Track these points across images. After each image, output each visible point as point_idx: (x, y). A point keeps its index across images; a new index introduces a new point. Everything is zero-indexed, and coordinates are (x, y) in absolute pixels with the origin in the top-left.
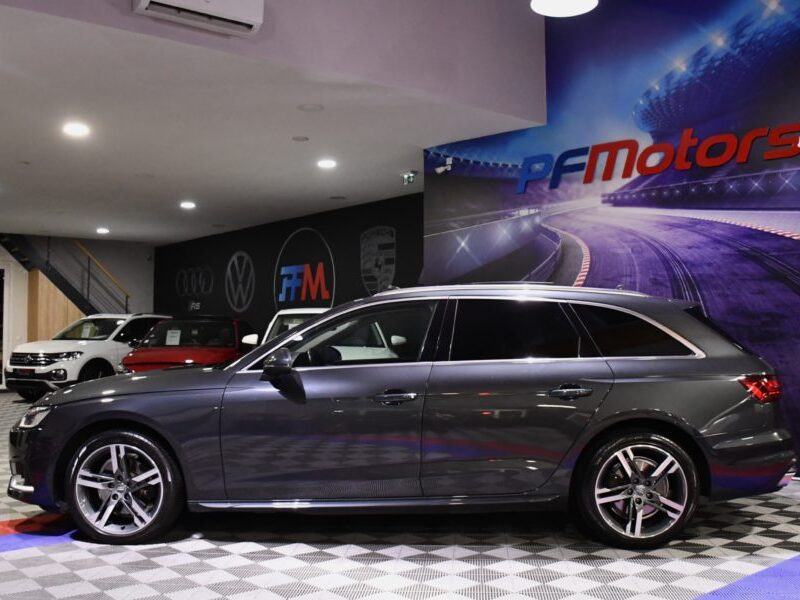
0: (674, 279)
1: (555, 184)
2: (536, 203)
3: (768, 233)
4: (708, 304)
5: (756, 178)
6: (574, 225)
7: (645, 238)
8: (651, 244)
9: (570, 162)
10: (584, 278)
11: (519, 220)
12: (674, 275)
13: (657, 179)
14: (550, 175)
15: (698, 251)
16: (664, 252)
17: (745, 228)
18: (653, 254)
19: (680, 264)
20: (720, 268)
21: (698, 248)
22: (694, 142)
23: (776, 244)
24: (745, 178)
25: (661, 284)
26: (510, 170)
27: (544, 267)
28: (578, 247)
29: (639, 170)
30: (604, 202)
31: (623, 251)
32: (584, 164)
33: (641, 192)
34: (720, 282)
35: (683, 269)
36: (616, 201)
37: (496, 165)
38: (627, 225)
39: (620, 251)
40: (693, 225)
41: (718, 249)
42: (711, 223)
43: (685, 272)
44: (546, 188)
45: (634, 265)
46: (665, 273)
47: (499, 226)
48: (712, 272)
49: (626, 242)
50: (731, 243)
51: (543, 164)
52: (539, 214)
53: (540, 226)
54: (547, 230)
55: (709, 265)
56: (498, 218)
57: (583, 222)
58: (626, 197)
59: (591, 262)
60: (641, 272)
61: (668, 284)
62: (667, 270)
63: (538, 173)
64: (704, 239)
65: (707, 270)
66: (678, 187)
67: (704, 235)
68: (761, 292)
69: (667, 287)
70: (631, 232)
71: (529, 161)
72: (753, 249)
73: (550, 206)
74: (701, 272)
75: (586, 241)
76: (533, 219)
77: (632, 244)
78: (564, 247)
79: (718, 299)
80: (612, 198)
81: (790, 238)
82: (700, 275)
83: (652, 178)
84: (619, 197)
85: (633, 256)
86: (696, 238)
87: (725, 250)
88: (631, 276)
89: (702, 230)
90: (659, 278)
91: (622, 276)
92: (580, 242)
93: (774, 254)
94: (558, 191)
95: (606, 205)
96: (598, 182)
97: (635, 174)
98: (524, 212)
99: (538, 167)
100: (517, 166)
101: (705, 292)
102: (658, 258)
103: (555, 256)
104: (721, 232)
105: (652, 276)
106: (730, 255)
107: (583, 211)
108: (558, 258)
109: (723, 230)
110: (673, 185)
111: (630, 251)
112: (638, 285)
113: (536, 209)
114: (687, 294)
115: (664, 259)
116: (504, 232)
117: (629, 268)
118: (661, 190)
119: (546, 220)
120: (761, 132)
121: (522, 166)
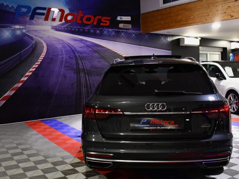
0: (76, 57)
1: (32, 18)
2: (23, 24)
3: (101, 46)
4: (86, 65)
5: (98, 30)
6: (40, 35)
7: (66, 43)
8: (69, 45)
9: (38, 11)
10: (44, 55)
11: (15, 30)
12: (76, 56)
13: (71, 24)
14: (30, 14)
15: (83, 49)
16: (72, 47)
17: (95, 43)
18: (69, 48)
19: (78, 53)
20: (89, 54)
21: (83, 48)
22: (82, 15)
23: (103, 49)
24: (96, 29)
26: (10, 8)
27: (27, 49)
28: (42, 43)
29: (65, 20)
30: (52, 28)
31: (59, 46)
32: (45, 13)
33: (65, 27)
34: (89, 58)
36: (57, 29)
37: (3, 4)
38: (61, 38)
39: (58, 46)
40: (81, 40)
41: (88, 49)
42: (86, 41)
43: (79, 55)
44: (28, 19)
45: (63, 52)
46: (73, 55)
47: (5, 31)
48: (87, 55)
49: (60, 43)
50: (91, 47)
51: (26, 9)
52: (25, 29)
53: (25, 34)
54: (28, 35)
55: (86, 53)
56: (4, 27)
57: (44, 34)
58: (60, 28)
59: (47, 49)
60: (65, 54)
61: (74, 58)
62: (74, 54)
63: (24, 12)
64: (85, 45)
65: (85, 55)
66: (77, 28)
67: (85, 44)
68: (99, 62)
70: (62, 40)
71: (20, 7)
72: (97, 50)
73: (30, 26)
74: (84, 55)
75: (45, 41)
76: (22, 31)
77: (62, 44)
78: (36, 42)
79: (88, 64)
80: (55, 28)
81: (106, 48)
82: (83, 56)
83: (69, 24)
84: (57, 28)
86: (82, 45)
87: (90, 49)
88: (62, 55)
89: (84, 43)
90: (71, 56)
91: (59, 55)
92: (43, 41)
93: (102, 51)
94: (33, 21)
95: (52, 30)
96: (50, 21)
97: (63, 21)
98: (17, 27)
99: (24, 10)
100: (14, 7)
101: (85, 62)
102: (71, 50)
104: (89, 44)
105: (69, 56)
106: (92, 51)
107: (44, 31)
108: (33, 46)
109: (90, 43)
110: (75, 27)
111: (61, 47)
112: (64, 58)
113: (23, 26)
114: (80, 62)
115: (73, 51)
116: (8, 33)
117: (61, 52)
118: (71, 28)
119: (28, 31)
120: (100, 17)
121: (17, 8)
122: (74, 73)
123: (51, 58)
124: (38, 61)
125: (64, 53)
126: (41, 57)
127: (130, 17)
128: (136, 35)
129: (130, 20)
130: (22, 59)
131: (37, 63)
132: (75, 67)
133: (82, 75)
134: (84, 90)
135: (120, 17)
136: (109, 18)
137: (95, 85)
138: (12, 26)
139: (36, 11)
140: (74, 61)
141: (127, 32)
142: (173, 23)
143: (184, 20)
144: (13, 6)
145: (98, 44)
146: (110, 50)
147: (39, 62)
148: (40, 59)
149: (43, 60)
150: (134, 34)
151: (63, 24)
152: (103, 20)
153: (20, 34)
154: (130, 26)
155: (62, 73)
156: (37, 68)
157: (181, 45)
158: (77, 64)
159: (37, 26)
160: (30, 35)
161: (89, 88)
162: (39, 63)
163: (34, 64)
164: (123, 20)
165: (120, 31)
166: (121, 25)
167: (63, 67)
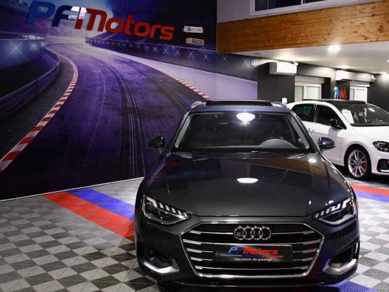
0: (122, 89)
1: (56, 23)
2: (42, 33)
3: (159, 72)
4: (136, 102)
5: (156, 46)
6: (68, 52)
7: (108, 66)
8: (111, 69)
9: (67, 12)
10: (75, 85)
11: (28, 42)
12: (122, 87)
13: (115, 35)
14: (53, 17)
15: (132, 76)
16: (117, 74)
17: (151, 68)
18: (112, 75)
19: (125, 82)
20: (141, 85)
21: (133, 74)
22: (133, 22)
23: (162, 77)
24: (152, 45)
25: (116, 91)
26: (21, 5)
27: (48, 75)
28: (72, 66)
29: (106, 29)
30: (87, 42)
31: (97, 71)
33: (107, 41)
34: (141, 91)
35: (126, 85)
36: (94, 42)
38: (100, 57)
39: (95, 71)
40: (131, 63)
41: (140, 75)
42: (138, 63)
44: (49, 25)
45: (102, 80)
46: (118, 85)
47: (12, 43)
48: (139, 87)
49: (98, 67)
50: (145, 74)
51: (47, 8)
52: (44, 41)
53: (45, 48)
54: (50, 52)
55: (137, 83)
56: (11, 37)
57: (74, 51)
58: (99, 42)
59: (79, 76)
60: (106, 83)
61: (119, 91)
62: (119, 84)
63: (43, 13)
64: (135, 70)
65: (136, 85)
66: (125, 43)
67: (136, 69)
68: (156, 97)
69: (118, 92)
70: (101, 62)
71: (36, 3)
72: (154, 78)
73: (52, 37)
74: (134, 86)
75: (75, 63)
76: (39, 44)
77: (102, 68)
78: (61, 64)
79: (140, 100)
80: (91, 41)
81: (166, 75)
82: (133, 88)
83: (113, 35)
84: (95, 41)
85: (102, 75)
86: (132, 70)
87: (143, 77)
88: (101, 85)
89: (135, 66)
90: (115, 88)
91: (97, 85)
92: (72, 63)
93: (161, 81)
94: (58, 29)
95: (88, 44)
96: (83, 30)
97: (105, 31)
98: (32, 37)
99: (44, 9)
100: (27, 4)
101: (135, 96)
102: (115, 78)
103: (55, 69)
104: (141, 68)
105: (111, 87)
106: (145, 79)
107: (74, 45)
108: (58, 70)
109: (143, 67)
110: (122, 41)
111: (101, 72)
112: (104, 90)
113: (41, 37)
114: (128, 96)
115: (118, 78)
116: (16, 48)
117: (100, 82)
118: (116, 42)
119: (49, 45)
120: (159, 26)
121: (31, 5)
122: (119, 115)
123: (84, 90)
124: (65, 94)
125: (104, 82)
126: (69, 88)
127: (202, 28)
128: (209, 55)
129: (202, 32)
130: (40, 91)
131: (62, 98)
132: (120, 104)
133: (131, 118)
134: (133, 141)
135: (188, 27)
136: (172, 29)
137: (149, 133)
138: (24, 36)
139: (62, 12)
140: (119, 96)
141: (197, 50)
142: (271, 41)
143: (289, 38)
144: (26, 2)
145: (155, 69)
146: (172, 78)
147: (65, 96)
148: (67, 91)
149: (72, 93)
150: (206, 54)
151: (103, 36)
152: (163, 32)
153: (37, 49)
154: (201, 42)
155: (101, 114)
156: (62, 107)
157: (270, 73)
158: (124, 100)
159: (64, 38)
160: (52, 51)
161: (141, 138)
162: (66, 98)
163: (57, 99)
164: (192, 32)
165: (187, 49)
166: (189, 41)
167: (103, 104)
